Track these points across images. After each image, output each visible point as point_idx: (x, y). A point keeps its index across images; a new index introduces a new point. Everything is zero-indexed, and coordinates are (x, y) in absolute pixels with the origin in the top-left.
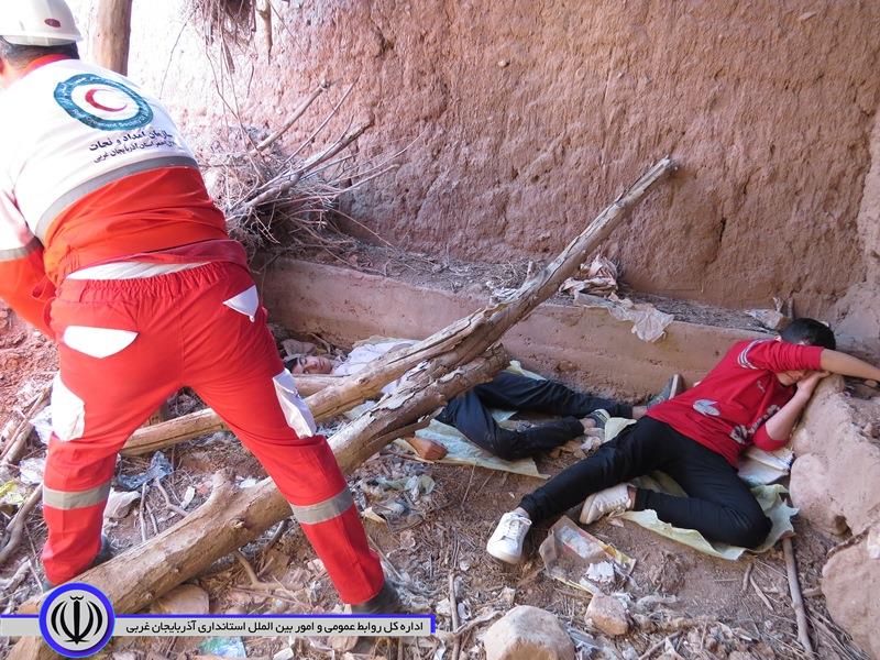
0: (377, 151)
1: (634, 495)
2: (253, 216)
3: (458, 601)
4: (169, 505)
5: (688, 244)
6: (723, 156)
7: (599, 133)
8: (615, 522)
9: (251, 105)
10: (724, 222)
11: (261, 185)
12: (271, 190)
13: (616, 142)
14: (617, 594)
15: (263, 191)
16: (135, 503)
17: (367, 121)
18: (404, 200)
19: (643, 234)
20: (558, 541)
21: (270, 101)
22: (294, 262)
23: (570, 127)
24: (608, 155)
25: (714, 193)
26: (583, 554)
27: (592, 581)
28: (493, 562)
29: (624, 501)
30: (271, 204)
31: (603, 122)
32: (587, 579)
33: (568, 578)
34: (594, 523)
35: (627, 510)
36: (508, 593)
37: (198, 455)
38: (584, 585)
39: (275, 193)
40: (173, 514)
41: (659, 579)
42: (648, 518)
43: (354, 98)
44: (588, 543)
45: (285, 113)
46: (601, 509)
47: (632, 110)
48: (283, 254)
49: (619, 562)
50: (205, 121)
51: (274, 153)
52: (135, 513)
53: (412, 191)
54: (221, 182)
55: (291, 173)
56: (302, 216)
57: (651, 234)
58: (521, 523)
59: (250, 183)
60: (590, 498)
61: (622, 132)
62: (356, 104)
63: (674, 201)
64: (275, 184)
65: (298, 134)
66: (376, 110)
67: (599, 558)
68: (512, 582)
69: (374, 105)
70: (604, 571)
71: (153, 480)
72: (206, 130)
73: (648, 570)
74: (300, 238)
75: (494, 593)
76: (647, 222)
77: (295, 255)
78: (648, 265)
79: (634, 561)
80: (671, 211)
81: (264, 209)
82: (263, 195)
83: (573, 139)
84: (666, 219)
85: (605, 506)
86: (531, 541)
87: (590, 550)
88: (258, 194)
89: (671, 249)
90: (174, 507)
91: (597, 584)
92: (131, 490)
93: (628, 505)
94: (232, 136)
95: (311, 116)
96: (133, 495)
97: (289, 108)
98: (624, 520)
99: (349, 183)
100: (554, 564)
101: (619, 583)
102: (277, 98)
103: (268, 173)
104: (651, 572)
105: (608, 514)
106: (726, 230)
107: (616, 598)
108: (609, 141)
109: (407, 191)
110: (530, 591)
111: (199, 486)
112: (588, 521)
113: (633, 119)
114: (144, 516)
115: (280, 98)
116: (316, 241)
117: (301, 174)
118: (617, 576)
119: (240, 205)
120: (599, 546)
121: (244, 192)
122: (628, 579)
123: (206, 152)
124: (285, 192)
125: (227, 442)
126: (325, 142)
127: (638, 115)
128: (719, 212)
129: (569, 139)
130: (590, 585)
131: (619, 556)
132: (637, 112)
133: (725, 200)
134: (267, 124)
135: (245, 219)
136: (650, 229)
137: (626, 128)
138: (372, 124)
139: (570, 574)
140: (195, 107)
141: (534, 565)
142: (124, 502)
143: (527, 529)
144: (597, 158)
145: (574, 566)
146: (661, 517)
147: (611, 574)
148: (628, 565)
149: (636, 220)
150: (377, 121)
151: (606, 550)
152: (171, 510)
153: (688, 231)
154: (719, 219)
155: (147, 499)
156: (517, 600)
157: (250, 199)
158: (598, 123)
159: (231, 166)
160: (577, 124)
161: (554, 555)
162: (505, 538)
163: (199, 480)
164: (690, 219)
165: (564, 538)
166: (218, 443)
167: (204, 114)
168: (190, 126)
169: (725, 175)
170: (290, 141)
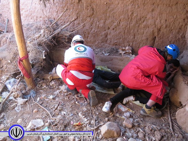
0: (79, 24)
3: (96, 121)
4: (34, 101)
5: (147, 43)
6: (155, 22)
7: (127, 18)
8: (131, 104)
9: (51, 15)
10: (155, 37)
11: (53, 32)
12: (55, 33)
13: (131, 20)
16: (27, 101)
17: (76, 18)
18: (85, 35)
19: (137, 41)
21: (55, 14)
22: (61, 49)
23: (121, 17)
24: (129, 23)
25: (153, 31)
26: (123, 111)
27: (125, 116)
28: (104, 113)
29: (132, 99)
30: (55, 36)
31: (128, 16)
32: (124, 116)
33: (120, 116)
35: (133, 101)
36: (106, 119)
37: (40, 91)
38: (123, 117)
39: (56, 34)
40: (35, 103)
41: (140, 116)
42: (138, 103)
43: (73, 12)
44: (124, 108)
45: (58, 16)
46: (127, 101)
47: (135, 13)
48: (59, 47)
49: (131, 112)
50: (41, 19)
51: (56, 25)
52: (27, 103)
53: (87, 33)
54: (44, 32)
55: (59, 29)
56: (62, 39)
57: (139, 41)
58: (110, 104)
59: (51, 32)
61: (132, 18)
62: (74, 14)
63: (144, 33)
65: (61, 21)
66: (78, 15)
67: (126, 112)
68: (107, 116)
69: (78, 14)
70: (128, 114)
71: (31, 96)
72: (42, 21)
74: (62, 44)
75: (104, 119)
76: (138, 38)
78: (138, 47)
79: (134, 112)
80: (144, 35)
81: (54, 38)
84: (142, 37)
85: (128, 100)
86: (112, 108)
87: (125, 110)
88: (52, 34)
89: (143, 44)
90: (35, 102)
91: (126, 117)
92: (26, 98)
93: (133, 100)
94: (47, 22)
95: (64, 17)
96: (26, 100)
97: (59, 15)
98: (132, 103)
99: (73, 31)
100: (117, 113)
102: (56, 13)
103: (54, 30)
104: (138, 114)
105: (129, 102)
106: (156, 39)
107: (130, 120)
108: (129, 20)
109: (85, 33)
110: (111, 119)
112: (125, 103)
113: (135, 15)
114: (29, 104)
115: (57, 13)
116: (66, 44)
117: (62, 30)
118: (130, 115)
119: (48, 37)
120: (127, 109)
121: (49, 34)
122: (133, 116)
123: (41, 26)
124: (58, 34)
125: (47, 88)
126: (67, 23)
127: (136, 14)
128: (154, 35)
129: (121, 20)
130: (125, 117)
131: (131, 111)
132: (136, 13)
133: (155, 33)
134: (55, 19)
135: (50, 40)
136: (139, 39)
137: (133, 17)
138: (77, 18)
139: (120, 115)
140: (39, 16)
141: (112, 113)
142: (25, 101)
143: (111, 105)
144: (127, 24)
145: (121, 113)
148: (133, 113)
149: (136, 38)
150: (78, 17)
151: (128, 110)
152: (34, 102)
153: (147, 40)
154: (154, 37)
155: (29, 100)
156: (109, 120)
157: (50, 36)
159: (46, 28)
160: (122, 16)
161: (117, 111)
162: (106, 107)
163: (41, 96)
164: (148, 37)
165: (119, 107)
166: (45, 88)
167: (41, 17)
168: (38, 20)
169: (155, 27)
170: (60, 23)
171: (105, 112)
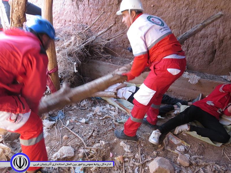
0: (117, 31)
1: (189, 127)
2: (84, 48)
3: (141, 154)
4: (63, 125)
5: (205, 57)
6: (216, 32)
7: (180, 25)
8: (184, 134)
9: (83, 19)
10: (215, 50)
11: (86, 40)
12: (89, 41)
13: (184, 28)
14: (186, 155)
15: (87, 41)
16: (54, 125)
17: (114, 23)
18: (124, 44)
19: (192, 54)
20: (168, 139)
21: (88, 17)
22: (94, 61)
23: (171, 24)
24: (182, 31)
25: (213, 42)
26: (175, 143)
27: (178, 151)
28: (150, 144)
29: (187, 128)
30: (89, 45)
31: (181, 22)
32: (177, 150)
33: (171, 149)
34: (178, 134)
35: (187, 131)
36: (155, 153)
37: (70, 112)
38: (176, 152)
39: (90, 42)
40: (64, 127)
41: (197, 151)
42: (194, 134)
43: (111, 17)
44: (177, 140)
45: (92, 21)
46: (180, 131)
47: (190, 18)
48: (91, 59)
49: (186, 146)
50: (71, 23)
51: (89, 31)
52: (54, 127)
53: (126, 42)
54: (75, 39)
55: (94, 37)
56: (96, 49)
57: (194, 54)
58: (158, 134)
59: (83, 39)
60: (177, 127)
61: (186, 25)
62: (111, 18)
63: (201, 45)
64: (90, 40)
65: (95, 26)
66: (117, 20)
67: (179, 145)
68: (156, 150)
69: (116, 18)
70: (182, 148)
71: (59, 118)
72: (71, 25)
73: (194, 148)
74: (95, 54)
75: (151, 153)
76: (193, 50)
77: (94, 59)
78: (193, 62)
79: (190, 145)
80: (200, 47)
81: (87, 47)
82: (87, 43)
83: (172, 27)
84: (198, 50)
85: (181, 130)
86: (161, 139)
87: (177, 142)
88: (85, 42)
89: (200, 58)
90: (64, 126)
91: (180, 151)
92: (53, 121)
93: (188, 129)
94: (78, 27)
95: (99, 21)
96: (54, 122)
97: (93, 19)
98: (186, 134)
99: (109, 40)
100: (167, 145)
101: (186, 152)
102: (90, 16)
103: (88, 37)
104: (195, 149)
105: (182, 132)
106: (216, 53)
107: (185, 156)
108: (182, 27)
109: (125, 42)
110: (161, 153)
111: (70, 120)
112: (177, 134)
113: (190, 21)
114: (56, 128)
115: (91, 17)
116: (100, 55)
117: (97, 37)
118: (185, 150)
119: (80, 46)
120: (180, 141)
121: (82, 42)
122: (188, 150)
123: (71, 31)
124: (92, 42)
125: (77, 109)
126: (102, 28)
127: (191, 20)
128: (215, 48)
129: (171, 27)
130: (178, 152)
131: (186, 144)
132: (191, 19)
133: (216, 44)
134: (87, 24)
135: (82, 49)
136: (194, 52)
137: (188, 24)
138: (115, 23)
139: (172, 149)
140: (68, 20)
141: (162, 146)
142: (51, 124)
143: (160, 135)
144: (179, 32)
145: (173, 146)
146: (198, 134)
147: (184, 149)
148: (188, 147)
149: (190, 50)
150: (117, 22)
151: (182, 142)
152: (63, 126)
153: (205, 53)
154: (214, 49)
155: (57, 123)
156: (158, 155)
157: (83, 44)
158: (179, 22)
159: (78, 35)
160: (173, 23)
161: (167, 143)
162: (154, 137)
163: (70, 119)
164: (205, 50)
165: (170, 138)
166: (75, 109)
167: (70, 21)
168: (67, 24)
169: (216, 37)
170: (93, 28)
171: (152, 143)
